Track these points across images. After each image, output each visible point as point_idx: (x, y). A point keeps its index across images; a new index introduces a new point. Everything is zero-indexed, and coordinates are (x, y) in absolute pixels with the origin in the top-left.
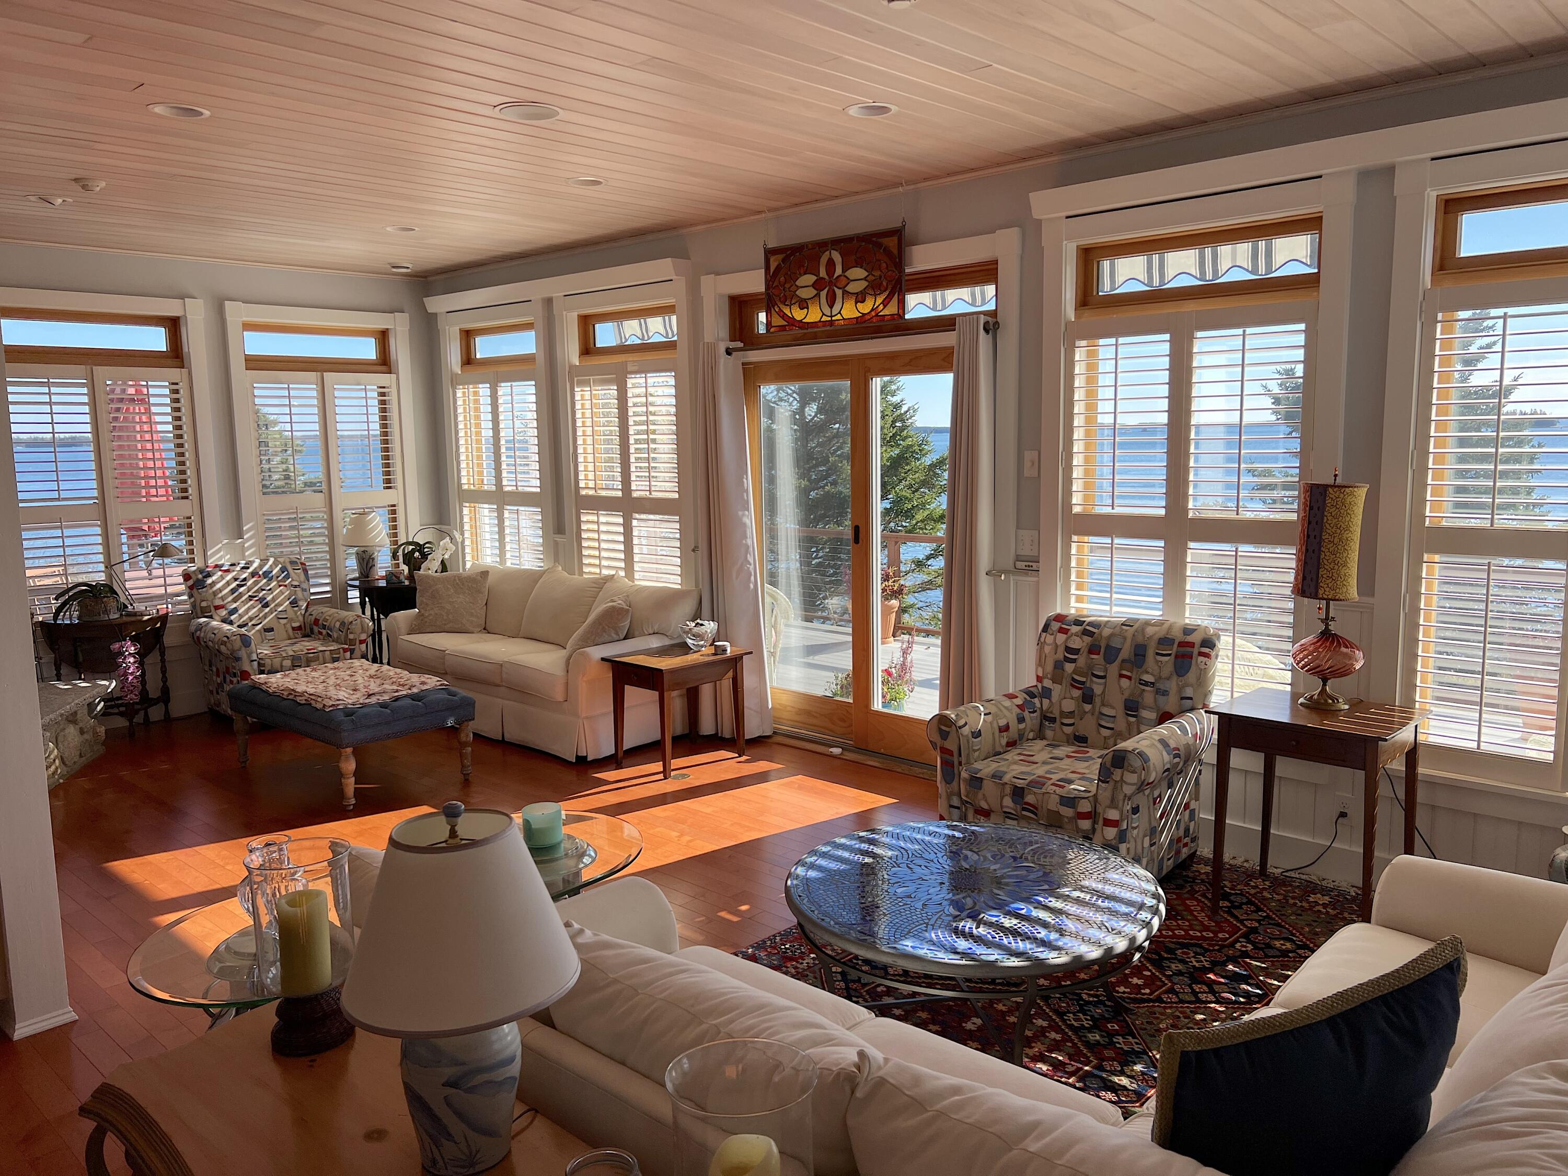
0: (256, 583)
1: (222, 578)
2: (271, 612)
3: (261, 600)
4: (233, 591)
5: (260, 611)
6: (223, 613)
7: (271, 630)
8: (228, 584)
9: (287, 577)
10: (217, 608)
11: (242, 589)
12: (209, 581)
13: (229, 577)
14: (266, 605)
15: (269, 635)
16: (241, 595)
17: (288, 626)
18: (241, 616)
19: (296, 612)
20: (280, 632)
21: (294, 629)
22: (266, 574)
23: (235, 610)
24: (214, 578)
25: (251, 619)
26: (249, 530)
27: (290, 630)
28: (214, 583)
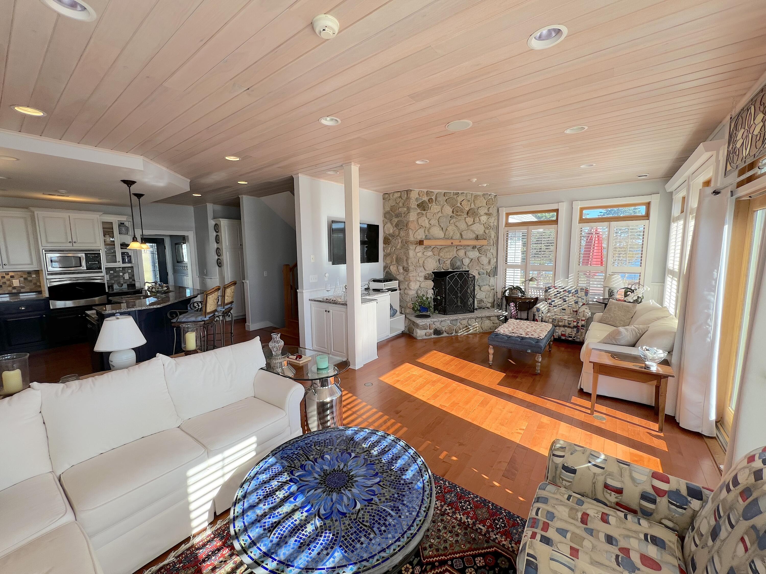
0: (565, 293)
1: (553, 290)
2: (566, 304)
3: (564, 299)
4: (555, 295)
5: (562, 303)
6: (550, 301)
7: (565, 310)
8: (554, 292)
9: (577, 293)
10: (549, 299)
11: (558, 295)
12: (549, 291)
13: (556, 290)
14: (565, 301)
15: (563, 311)
16: (557, 297)
17: (572, 310)
18: (555, 303)
19: (576, 306)
20: (568, 311)
21: (573, 311)
22: (568, 291)
23: (554, 301)
24: (551, 290)
25: (558, 305)
26: (571, 276)
27: (572, 312)
28: (550, 292)
